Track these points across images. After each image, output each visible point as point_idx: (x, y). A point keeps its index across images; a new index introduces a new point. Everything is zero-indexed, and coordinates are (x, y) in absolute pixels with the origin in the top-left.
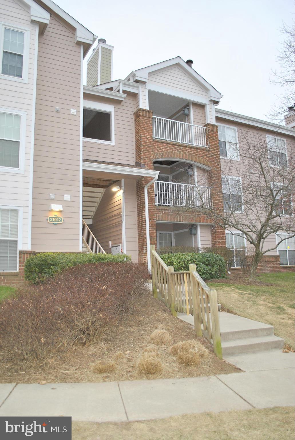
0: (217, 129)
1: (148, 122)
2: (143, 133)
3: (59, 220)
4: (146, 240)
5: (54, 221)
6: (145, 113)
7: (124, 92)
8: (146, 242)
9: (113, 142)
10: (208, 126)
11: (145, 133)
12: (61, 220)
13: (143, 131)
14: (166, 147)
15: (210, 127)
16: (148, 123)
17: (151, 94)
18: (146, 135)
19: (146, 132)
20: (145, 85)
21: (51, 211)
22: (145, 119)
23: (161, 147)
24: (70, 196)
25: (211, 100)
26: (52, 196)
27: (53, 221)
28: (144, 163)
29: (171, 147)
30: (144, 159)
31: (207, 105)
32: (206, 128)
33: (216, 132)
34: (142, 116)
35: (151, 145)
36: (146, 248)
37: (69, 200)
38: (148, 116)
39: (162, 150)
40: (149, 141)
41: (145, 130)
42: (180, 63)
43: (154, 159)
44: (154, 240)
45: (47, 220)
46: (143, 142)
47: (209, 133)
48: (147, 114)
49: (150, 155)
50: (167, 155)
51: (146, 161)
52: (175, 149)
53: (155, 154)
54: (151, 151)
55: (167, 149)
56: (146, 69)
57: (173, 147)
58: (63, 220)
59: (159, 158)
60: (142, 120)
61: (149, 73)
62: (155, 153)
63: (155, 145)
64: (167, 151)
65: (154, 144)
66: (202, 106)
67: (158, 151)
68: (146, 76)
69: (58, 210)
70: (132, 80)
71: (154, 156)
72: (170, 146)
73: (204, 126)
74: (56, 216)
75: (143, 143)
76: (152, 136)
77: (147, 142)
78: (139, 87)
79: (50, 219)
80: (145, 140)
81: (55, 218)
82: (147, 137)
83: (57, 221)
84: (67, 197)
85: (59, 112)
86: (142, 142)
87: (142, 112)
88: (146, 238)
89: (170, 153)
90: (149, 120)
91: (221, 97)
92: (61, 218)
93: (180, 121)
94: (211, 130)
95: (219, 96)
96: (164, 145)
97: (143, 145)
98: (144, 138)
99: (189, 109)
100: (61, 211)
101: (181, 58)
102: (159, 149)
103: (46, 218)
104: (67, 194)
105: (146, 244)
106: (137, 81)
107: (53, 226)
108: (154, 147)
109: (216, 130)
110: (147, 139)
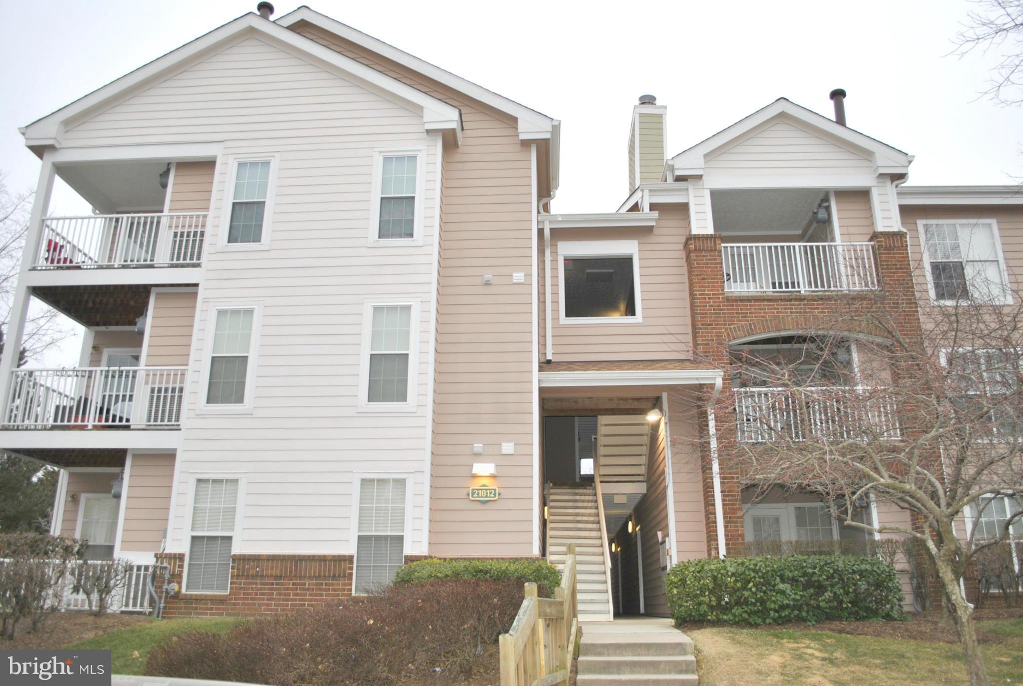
0: (904, 240)
1: (711, 260)
2: (699, 287)
3: (491, 493)
4: (716, 527)
5: (482, 497)
6: (703, 243)
7: (653, 207)
8: (716, 531)
9: (639, 317)
10: (877, 238)
11: (703, 287)
12: (495, 494)
13: (700, 283)
14: (761, 309)
15: (883, 239)
16: (712, 264)
17: (718, 197)
18: (708, 291)
19: (708, 283)
20: (701, 183)
21: (474, 476)
22: (704, 256)
23: (748, 309)
24: (512, 444)
25: (882, 175)
26: (478, 447)
27: (478, 497)
28: (706, 352)
29: (774, 305)
30: (706, 344)
31: (873, 188)
32: (872, 243)
33: (900, 250)
34: (696, 250)
35: (721, 310)
36: (717, 545)
37: (512, 452)
38: (711, 247)
39: (749, 317)
40: (716, 302)
41: (703, 279)
42: (785, 111)
43: (730, 340)
44: (736, 527)
45: (468, 495)
46: (700, 306)
47: (879, 254)
48: (707, 243)
49: (720, 333)
50: (763, 325)
51: (709, 348)
52: (785, 309)
53: (731, 329)
54: (722, 325)
55: (764, 313)
56: (698, 147)
57: (777, 305)
58: (499, 494)
59: (742, 337)
60: (695, 260)
61: (705, 156)
62: (732, 327)
63: (730, 309)
64: (763, 317)
65: (727, 306)
66: (863, 195)
67: (741, 321)
68: (701, 162)
69: (487, 474)
70: (670, 179)
71: (728, 334)
72: (769, 305)
73: (870, 240)
74: (484, 485)
75: (701, 310)
76: (723, 290)
77: (710, 306)
78: (687, 189)
79: (473, 493)
80: (705, 302)
81: (482, 490)
82: (710, 294)
83: (486, 496)
84: (508, 448)
85: (490, 284)
86: (697, 306)
87: (695, 243)
88: (715, 522)
89: (771, 320)
90: (714, 256)
91: (910, 162)
92: (495, 490)
93: (798, 241)
94: (886, 247)
95: (902, 160)
96: (755, 305)
97: (701, 314)
98: (702, 298)
99: (828, 208)
100: (493, 477)
101: (787, 100)
102: (742, 317)
103: (465, 492)
104: (508, 441)
105: (717, 535)
106: (679, 179)
107: (480, 506)
108: (730, 313)
109: (902, 243)
110: (709, 298)
